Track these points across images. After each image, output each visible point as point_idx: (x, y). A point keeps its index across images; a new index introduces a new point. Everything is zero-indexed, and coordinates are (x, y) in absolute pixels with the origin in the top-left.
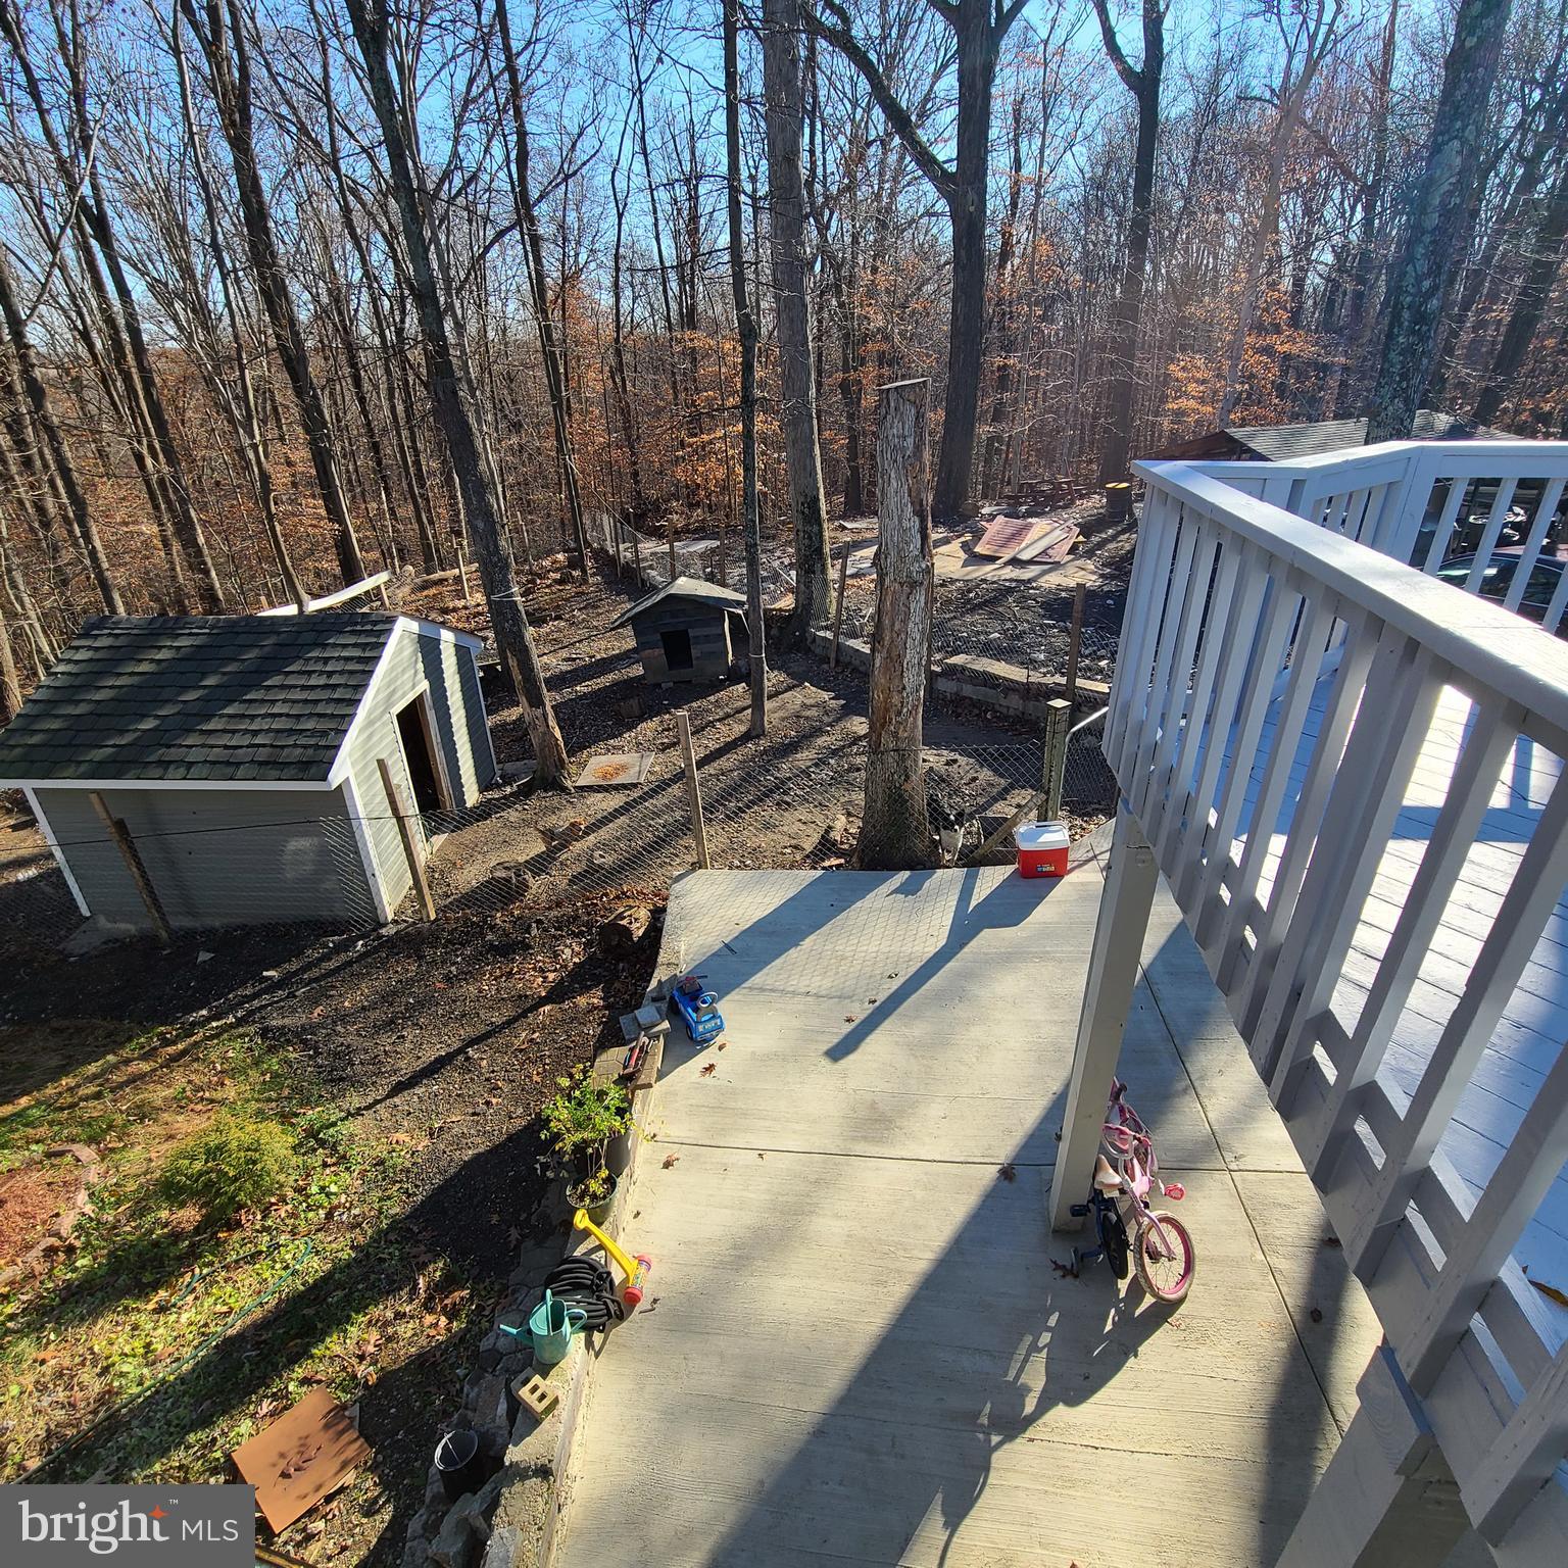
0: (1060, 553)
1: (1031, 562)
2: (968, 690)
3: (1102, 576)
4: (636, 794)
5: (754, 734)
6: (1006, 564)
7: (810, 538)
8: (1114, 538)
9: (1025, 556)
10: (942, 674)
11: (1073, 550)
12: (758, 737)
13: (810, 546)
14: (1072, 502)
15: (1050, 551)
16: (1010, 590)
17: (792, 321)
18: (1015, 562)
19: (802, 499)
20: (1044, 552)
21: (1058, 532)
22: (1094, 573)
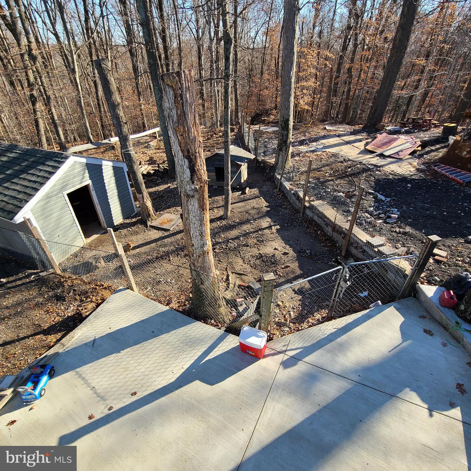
0: (405, 155)
1: (389, 156)
2: (316, 218)
3: (418, 170)
4: (166, 234)
5: (223, 217)
6: (377, 156)
7: (283, 136)
8: (437, 150)
9: (387, 153)
10: (309, 208)
11: (413, 153)
12: (224, 219)
13: (282, 140)
14: (430, 129)
15: (401, 153)
16: (369, 170)
17: (287, 38)
18: (382, 156)
19: (282, 119)
20: (397, 153)
21: (408, 144)
22: (414, 167)
